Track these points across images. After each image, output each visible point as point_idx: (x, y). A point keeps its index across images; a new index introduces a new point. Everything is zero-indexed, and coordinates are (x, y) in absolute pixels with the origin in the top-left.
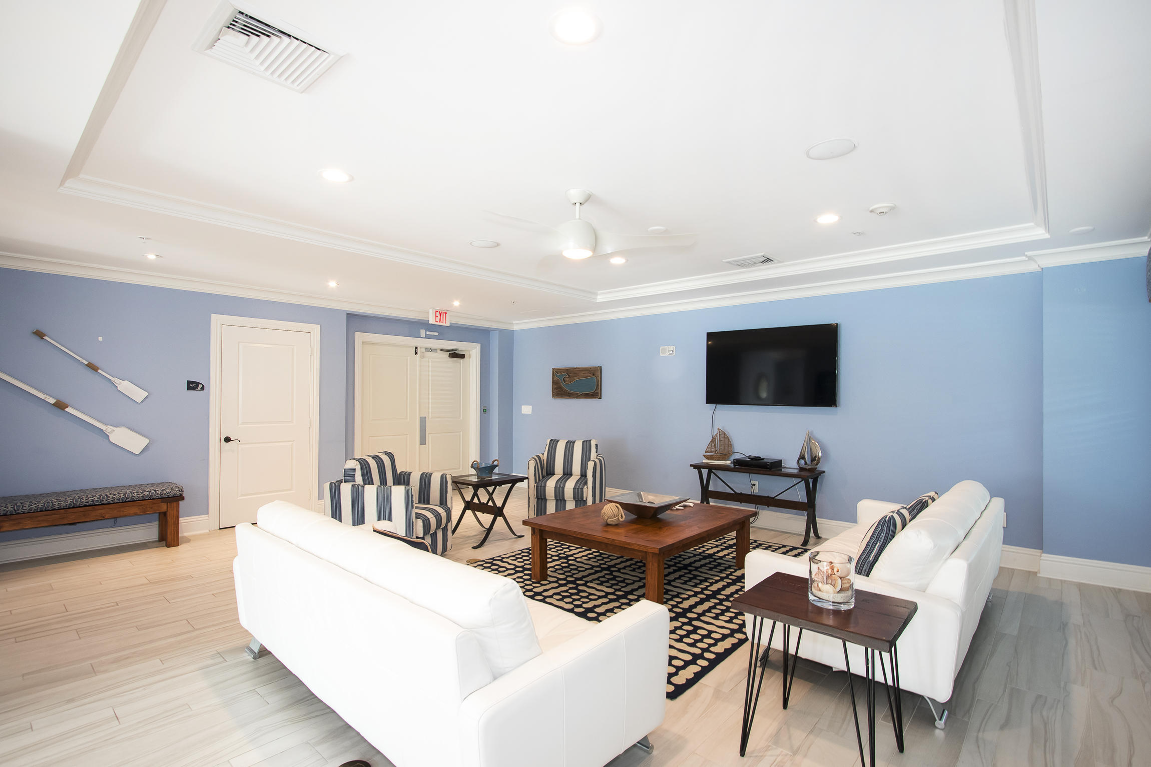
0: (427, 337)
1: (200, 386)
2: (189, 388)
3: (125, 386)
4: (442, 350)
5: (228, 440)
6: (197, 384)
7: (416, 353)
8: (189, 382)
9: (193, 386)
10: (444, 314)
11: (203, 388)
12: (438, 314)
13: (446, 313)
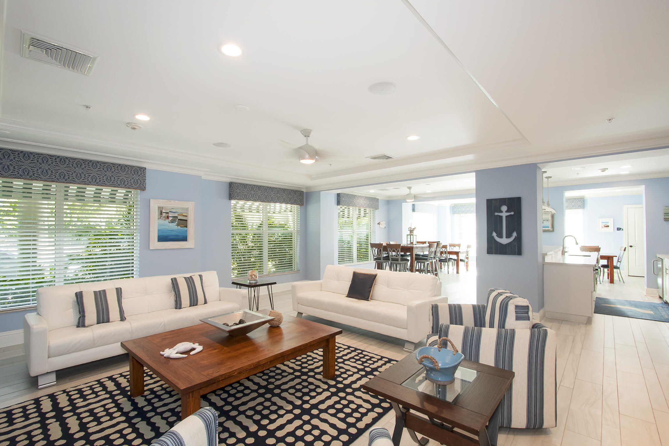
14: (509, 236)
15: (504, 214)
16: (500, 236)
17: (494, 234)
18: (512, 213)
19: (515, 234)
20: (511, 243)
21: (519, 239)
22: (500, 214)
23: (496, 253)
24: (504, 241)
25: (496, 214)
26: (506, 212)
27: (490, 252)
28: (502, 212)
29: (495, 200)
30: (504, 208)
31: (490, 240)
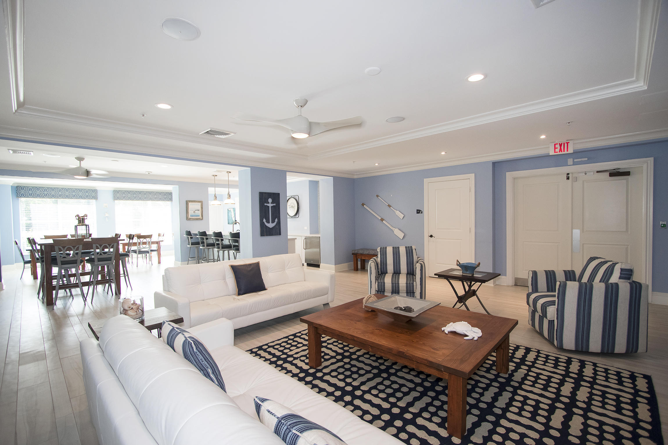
0: (574, 164)
1: (421, 212)
2: (417, 213)
3: (398, 213)
4: (597, 172)
5: (431, 236)
6: (420, 211)
7: (568, 178)
8: (417, 210)
9: (419, 212)
10: (566, 145)
11: (422, 213)
12: (558, 146)
13: (567, 143)
14: (273, 222)
15: (270, 205)
16: (269, 222)
17: (264, 220)
18: (275, 205)
19: (276, 220)
20: (275, 226)
21: (279, 223)
22: (268, 205)
23: (267, 235)
24: (271, 225)
25: (265, 204)
26: (271, 203)
27: (262, 234)
28: (269, 203)
29: (265, 193)
30: (270, 200)
31: (262, 225)
